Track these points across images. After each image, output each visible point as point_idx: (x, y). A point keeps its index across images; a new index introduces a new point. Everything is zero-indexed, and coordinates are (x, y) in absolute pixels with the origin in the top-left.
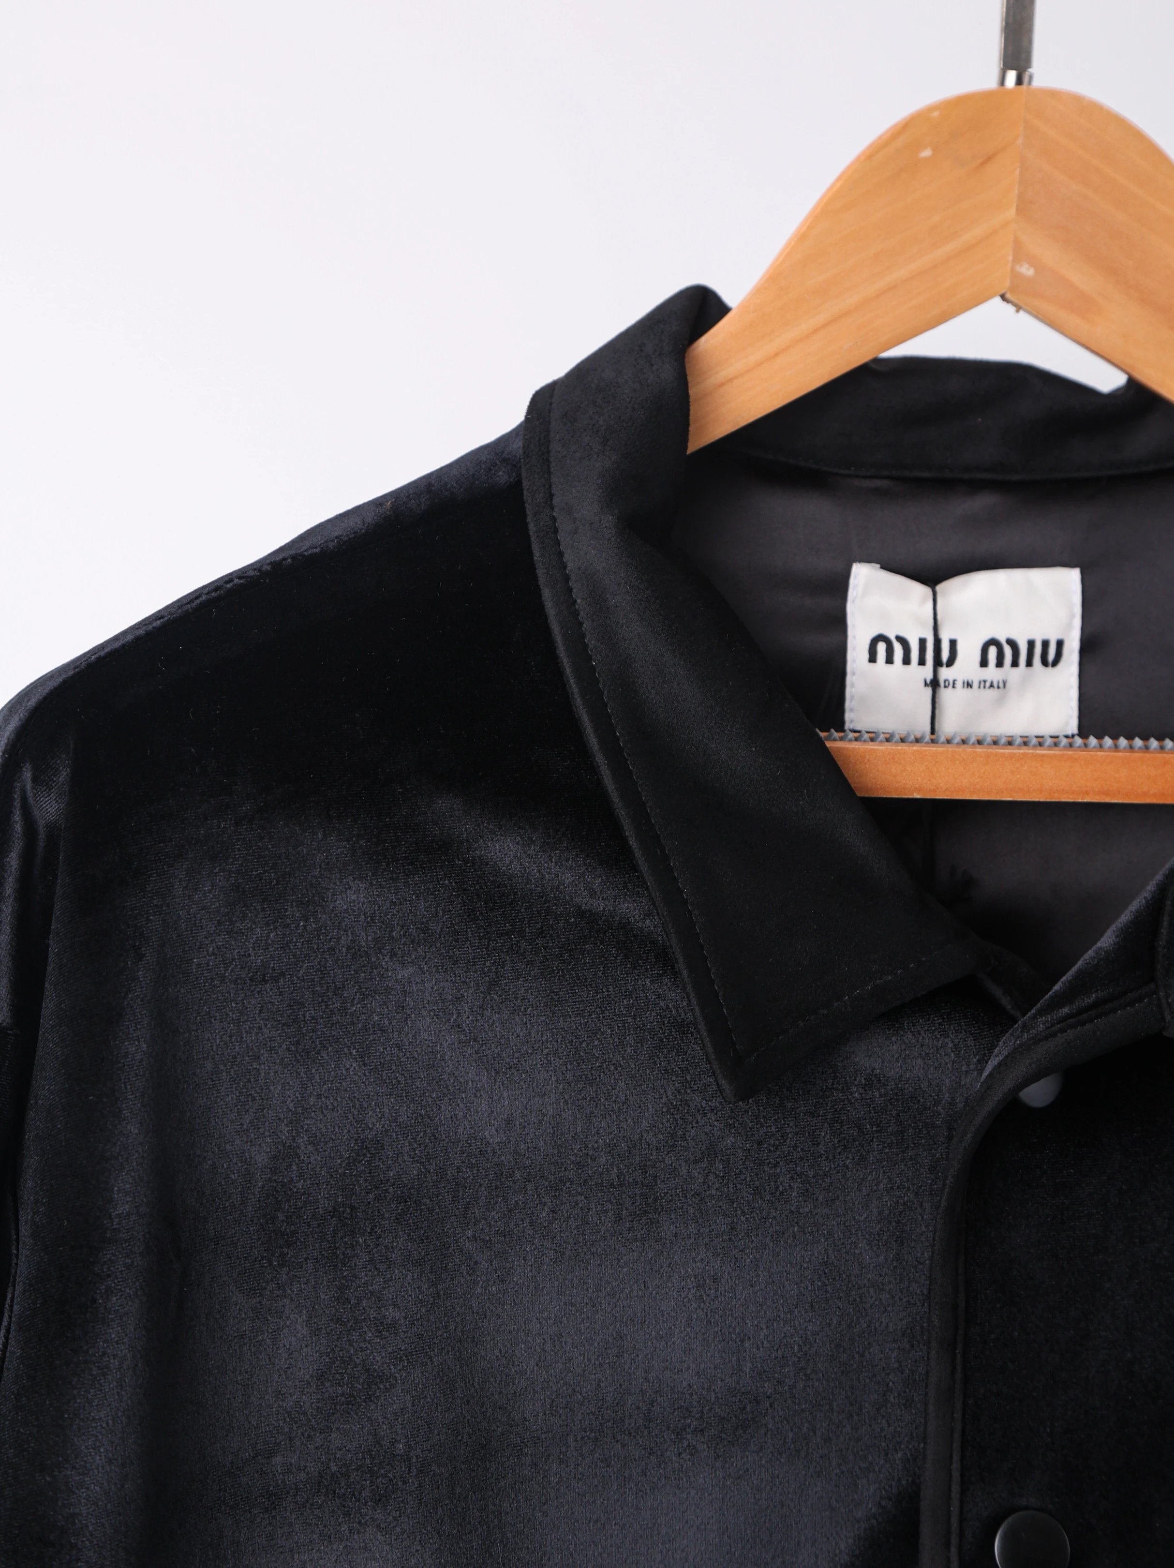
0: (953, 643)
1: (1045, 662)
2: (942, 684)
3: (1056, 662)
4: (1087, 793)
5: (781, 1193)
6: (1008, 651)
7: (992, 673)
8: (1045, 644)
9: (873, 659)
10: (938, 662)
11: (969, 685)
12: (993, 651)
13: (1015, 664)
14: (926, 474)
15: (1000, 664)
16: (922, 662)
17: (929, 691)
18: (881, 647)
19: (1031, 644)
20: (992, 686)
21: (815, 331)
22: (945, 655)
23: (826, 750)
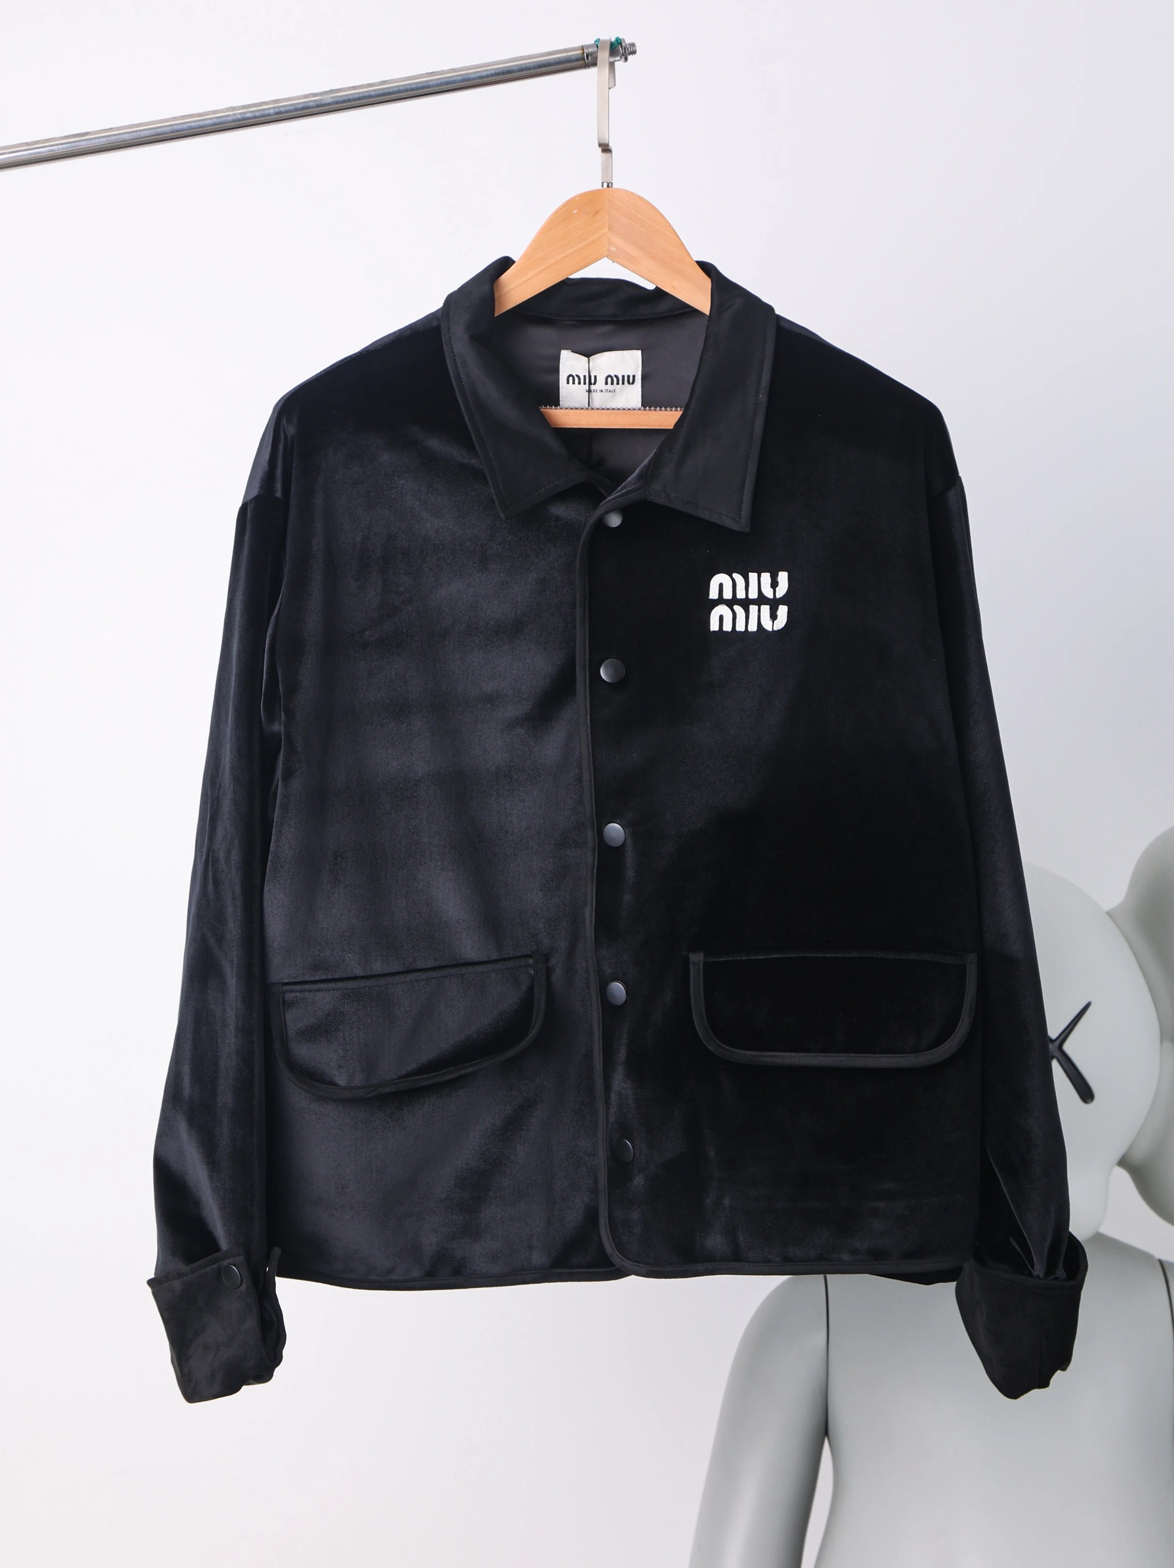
0: (595, 377)
1: (629, 383)
2: (592, 391)
3: (633, 383)
4: (634, 425)
5: (528, 555)
6: (615, 379)
7: (609, 387)
8: (629, 377)
9: (568, 383)
10: (590, 383)
11: (602, 391)
12: (609, 379)
13: (618, 383)
14: (588, 319)
15: (612, 384)
16: (585, 383)
17: (587, 393)
18: (571, 379)
19: (623, 377)
20: (610, 391)
21: (541, 272)
22: (593, 381)
23: (540, 411)
